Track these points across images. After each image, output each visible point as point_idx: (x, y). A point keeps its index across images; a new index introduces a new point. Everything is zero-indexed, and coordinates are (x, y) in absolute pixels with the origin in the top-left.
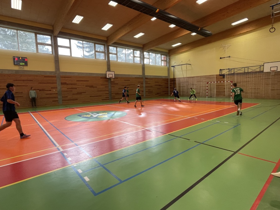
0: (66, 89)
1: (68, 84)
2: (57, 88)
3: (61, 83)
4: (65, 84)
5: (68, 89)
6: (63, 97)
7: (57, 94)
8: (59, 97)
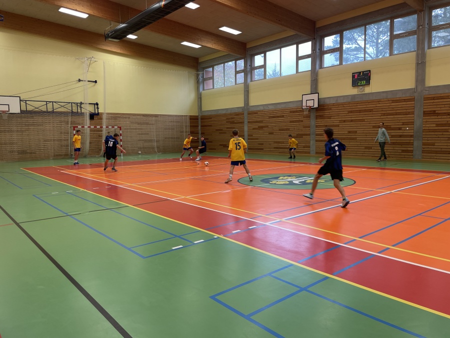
0: (435, 125)
1: (438, 114)
2: (413, 123)
3: (424, 112)
4: (434, 113)
5: (438, 125)
6: (424, 144)
7: (411, 136)
8: (415, 144)
